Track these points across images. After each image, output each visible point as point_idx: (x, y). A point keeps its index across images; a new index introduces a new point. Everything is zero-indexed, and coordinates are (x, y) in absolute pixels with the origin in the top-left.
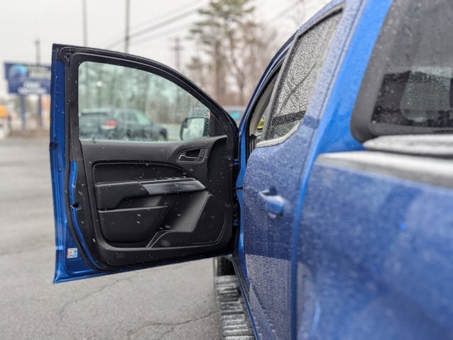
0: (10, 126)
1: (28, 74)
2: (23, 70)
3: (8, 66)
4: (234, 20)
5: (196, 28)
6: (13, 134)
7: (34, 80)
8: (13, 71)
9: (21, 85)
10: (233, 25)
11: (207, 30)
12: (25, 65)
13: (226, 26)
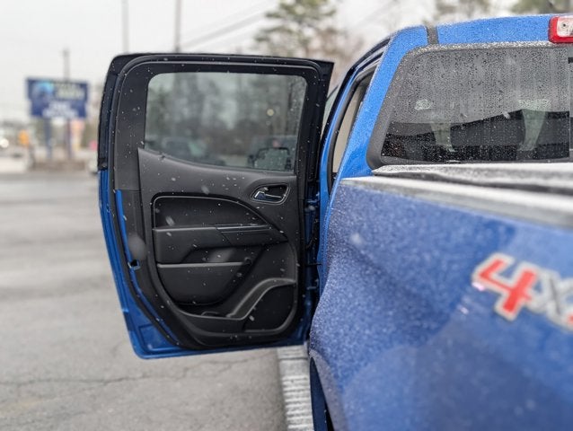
0: (32, 156)
1: (54, 92)
2: (49, 87)
3: (31, 83)
4: (310, 26)
5: (262, 35)
6: (35, 166)
7: (62, 100)
8: (37, 89)
9: (46, 106)
10: (309, 32)
11: (276, 37)
12: (52, 81)
13: (300, 33)
